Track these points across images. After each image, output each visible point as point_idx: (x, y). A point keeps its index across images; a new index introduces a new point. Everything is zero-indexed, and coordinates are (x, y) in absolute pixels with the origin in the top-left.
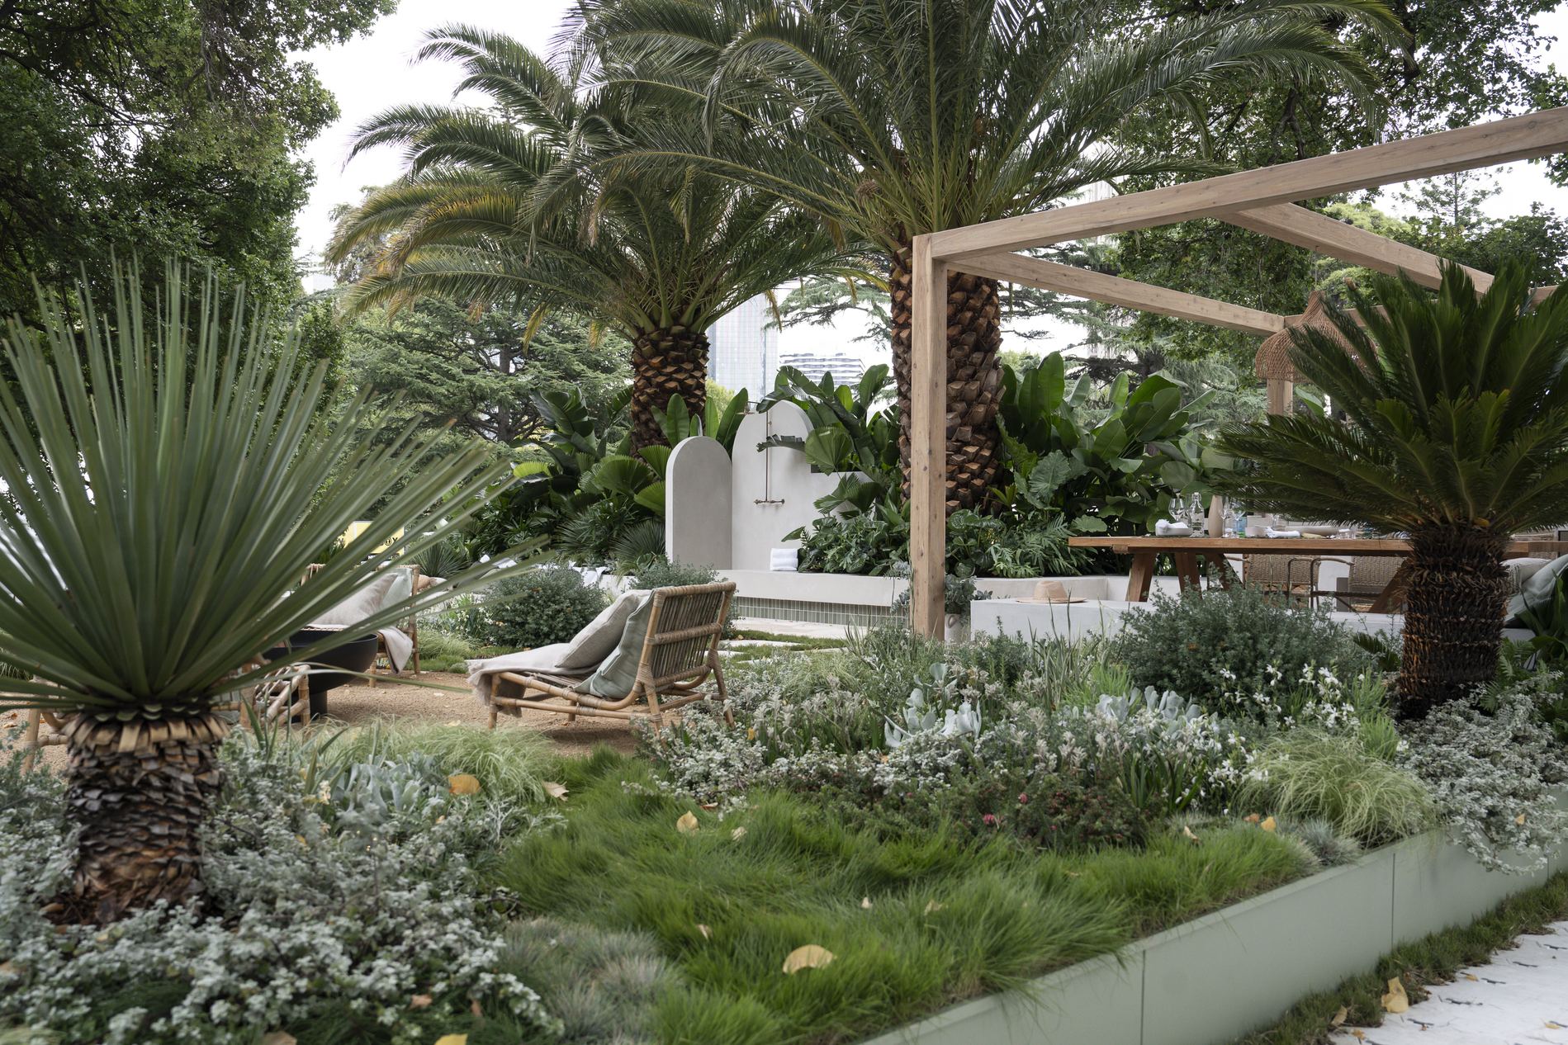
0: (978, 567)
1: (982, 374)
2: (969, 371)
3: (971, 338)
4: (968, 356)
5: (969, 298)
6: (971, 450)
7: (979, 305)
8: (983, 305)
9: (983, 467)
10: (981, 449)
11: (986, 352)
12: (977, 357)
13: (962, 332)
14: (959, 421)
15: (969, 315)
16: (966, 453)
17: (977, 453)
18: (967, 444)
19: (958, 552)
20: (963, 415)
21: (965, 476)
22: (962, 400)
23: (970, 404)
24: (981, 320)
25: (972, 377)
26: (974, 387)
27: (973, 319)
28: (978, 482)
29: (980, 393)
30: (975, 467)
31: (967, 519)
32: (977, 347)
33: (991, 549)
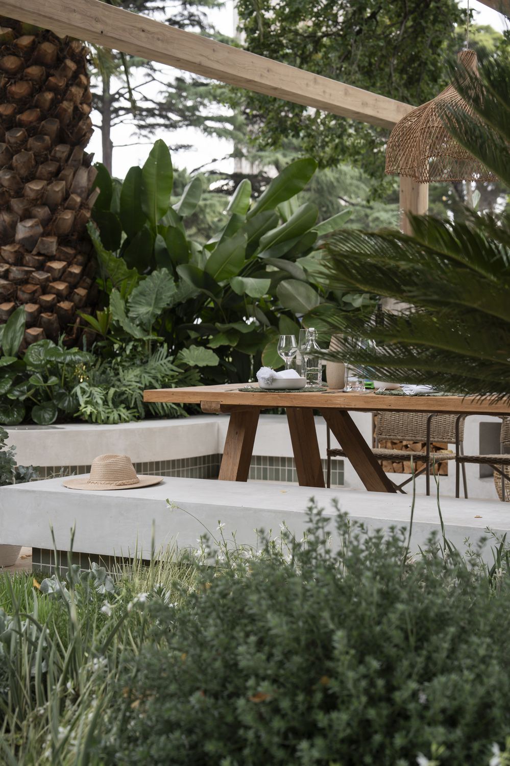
0: (61, 411)
1: (68, 172)
2: (52, 168)
3: (53, 127)
4: (49, 149)
5: (49, 75)
6: (57, 265)
7: (62, 83)
8: (68, 86)
9: (72, 287)
10: (70, 264)
11: (73, 145)
12: (61, 150)
13: (42, 118)
14: (40, 229)
15: (49, 96)
16: (51, 270)
17: (64, 269)
18: (52, 258)
19: (36, 394)
20: (45, 223)
21: (49, 298)
22: (44, 204)
23: (54, 210)
24: (65, 104)
25: (56, 176)
26: (58, 187)
27: (55, 102)
28: (65, 305)
29: (66, 197)
30: (61, 286)
31: (49, 352)
32: (61, 138)
33: (77, 390)
